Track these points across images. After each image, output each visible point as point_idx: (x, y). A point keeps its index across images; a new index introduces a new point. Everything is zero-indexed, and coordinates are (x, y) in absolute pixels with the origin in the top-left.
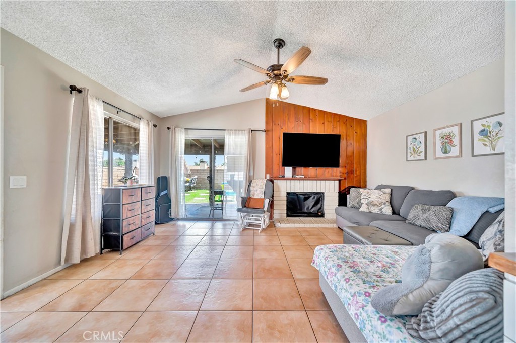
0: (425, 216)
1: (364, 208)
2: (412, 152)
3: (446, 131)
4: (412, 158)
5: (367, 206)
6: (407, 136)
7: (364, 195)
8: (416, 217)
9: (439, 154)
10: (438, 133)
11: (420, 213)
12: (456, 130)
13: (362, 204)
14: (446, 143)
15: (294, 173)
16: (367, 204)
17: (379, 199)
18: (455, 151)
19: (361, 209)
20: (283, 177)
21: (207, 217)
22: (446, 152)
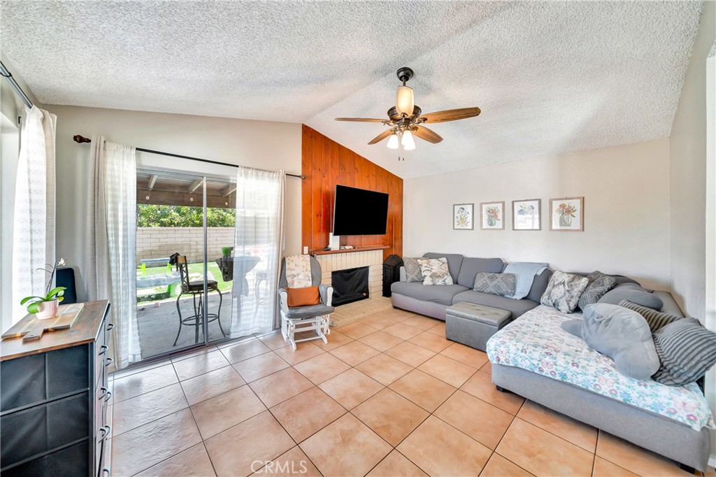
0: (494, 283)
1: (427, 281)
2: (460, 222)
3: (492, 206)
4: (459, 227)
5: (431, 279)
6: (454, 205)
7: (426, 267)
8: (486, 285)
9: (485, 225)
10: (484, 207)
11: (488, 281)
12: (500, 206)
13: (425, 276)
14: (492, 217)
15: (342, 244)
16: (430, 276)
17: (441, 270)
18: (499, 224)
19: (425, 283)
20: (326, 250)
21: (193, 342)
22: (491, 225)
